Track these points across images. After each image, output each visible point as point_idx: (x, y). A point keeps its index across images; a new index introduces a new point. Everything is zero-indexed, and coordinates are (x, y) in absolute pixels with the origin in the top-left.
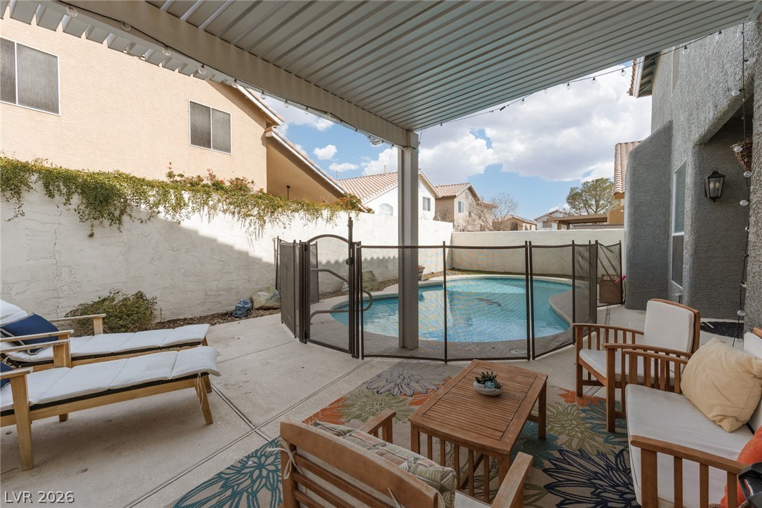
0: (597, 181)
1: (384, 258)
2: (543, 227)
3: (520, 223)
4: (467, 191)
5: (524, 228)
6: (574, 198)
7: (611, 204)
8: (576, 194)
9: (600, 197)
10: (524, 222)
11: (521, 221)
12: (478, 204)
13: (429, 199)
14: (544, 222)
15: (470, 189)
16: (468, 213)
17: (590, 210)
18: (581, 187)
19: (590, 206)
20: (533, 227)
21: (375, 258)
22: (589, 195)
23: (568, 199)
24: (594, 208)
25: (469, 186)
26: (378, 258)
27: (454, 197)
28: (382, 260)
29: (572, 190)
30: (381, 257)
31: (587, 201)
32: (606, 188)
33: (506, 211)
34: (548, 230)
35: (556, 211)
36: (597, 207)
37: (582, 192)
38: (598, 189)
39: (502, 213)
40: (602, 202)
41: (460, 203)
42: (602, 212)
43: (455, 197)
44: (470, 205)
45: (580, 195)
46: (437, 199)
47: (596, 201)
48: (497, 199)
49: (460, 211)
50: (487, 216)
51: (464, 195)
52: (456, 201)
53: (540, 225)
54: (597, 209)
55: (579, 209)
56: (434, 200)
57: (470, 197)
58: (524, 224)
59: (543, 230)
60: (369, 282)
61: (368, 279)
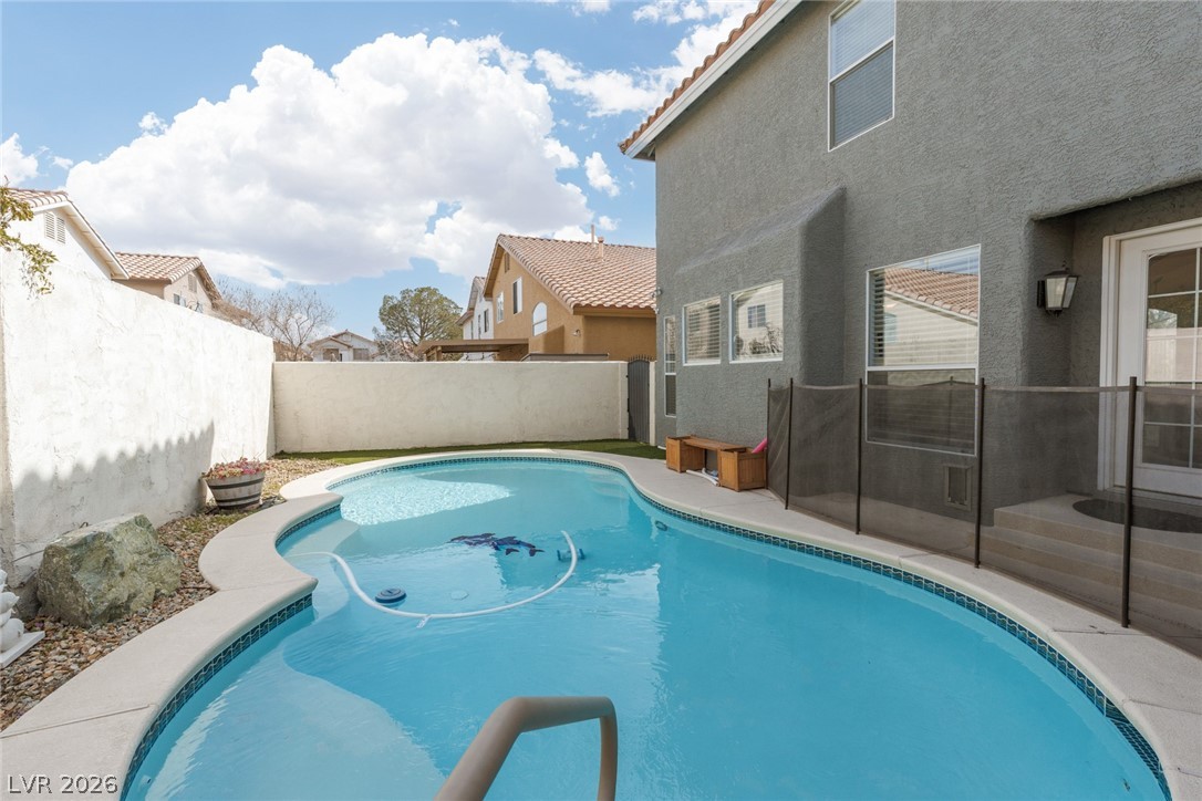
1: (140, 450)
6: (390, 312)
8: (394, 308)
12: (215, 306)
15: (198, 272)
19: (413, 328)
21: (112, 455)
24: (419, 332)
25: (197, 263)
26: (122, 454)
27: (164, 281)
28: (134, 459)
29: (386, 299)
30: (131, 451)
35: (346, 333)
36: (423, 330)
37: (401, 305)
41: (176, 298)
43: (169, 282)
45: (400, 309)
52: (168, 293)
54: (422, 333)
55: (399, 331)
57: (199, 289)
60: (145, 567)
61: (136, 557)
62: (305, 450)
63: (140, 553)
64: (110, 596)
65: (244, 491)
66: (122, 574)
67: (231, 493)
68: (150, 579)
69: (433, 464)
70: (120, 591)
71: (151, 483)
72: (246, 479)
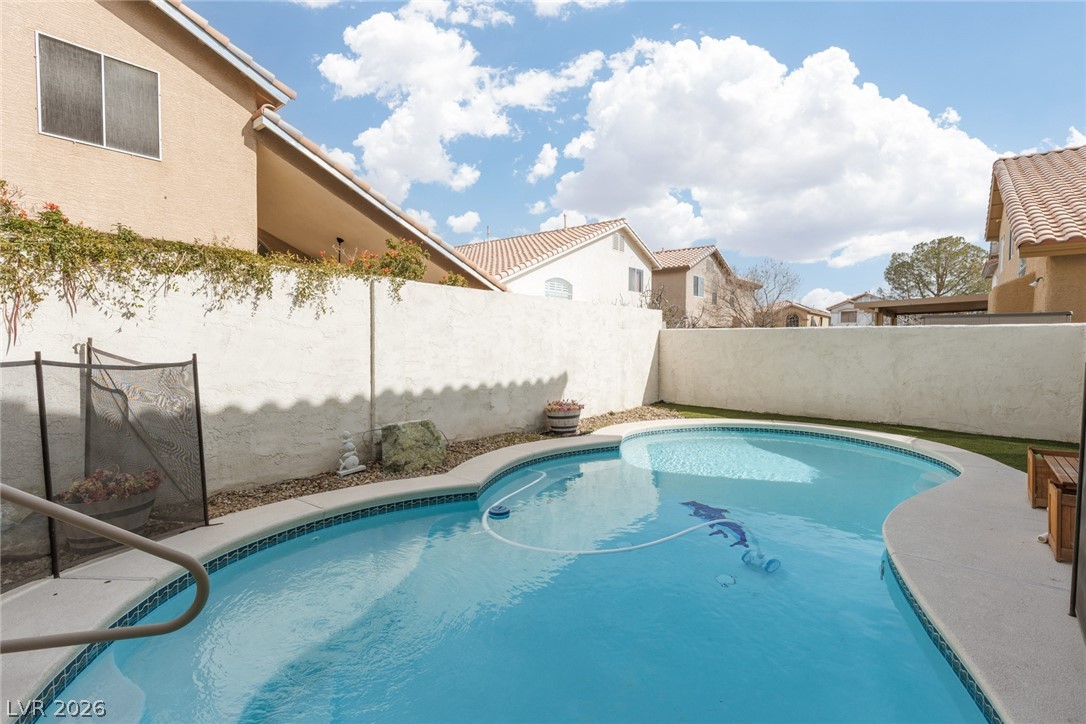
0: (941, 241)
2: (842, 321)
3: (802, 314)
4: (710, 258)
5: (809, 322)
6: (898, 270)
7: (965, 283)
8: (904, 264)
9: (945, 269)
10: (809, 313)
11: (805, 311)
12: (729, 282)
13: (640, 273)
14: (843, 313)
15: (715, 256)
16: (711, 297)
17: (927, 293)
18: (910, 252)
19: (927, 285)
20: (825, 320)
21: (456, 386)
22: (926, 266)
23: (888, 272)
24: (934, 288)
25: (712, 250)
26: (465, 387)
27: (686, 268)
28: (477, 391)
30: (474, 385)
31: (921, 276)
32: (957, 254)
33: (775, 293)
34: (852, 326)
35: (866, 295)
36: (941, 286)
37: (913, 261)
38: (943, 255)
39: (772, 296)
40: (949, 278)
41: (696, 279)
42: (949, 294)
43: (688, 268)
44: (715, 283)
45: (910, 266)
46: (656, 272)
47: (938, 276)
48: (759, 271)
49: (696, 293)
50: (742, 300)
51: (703, 265)
52: (690, 276)
53: (836, 317)
54: (939, 291)
55: (908, 291)
56: (650, 274)
57: (716, 268)
58: (809, 317)
59: (844, 326)
60: (418, 450)
61: (414, 443)
62: (678, 401)
63: (417, 441)
64: (393, 459)
65: (561, 423)
66: (403, 449)
67: (556, 422)
68: (422, 456)
69: (766, 431)
70: (401, 458)
71: (491, 407)
72: (561, 414)
